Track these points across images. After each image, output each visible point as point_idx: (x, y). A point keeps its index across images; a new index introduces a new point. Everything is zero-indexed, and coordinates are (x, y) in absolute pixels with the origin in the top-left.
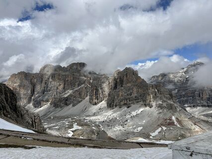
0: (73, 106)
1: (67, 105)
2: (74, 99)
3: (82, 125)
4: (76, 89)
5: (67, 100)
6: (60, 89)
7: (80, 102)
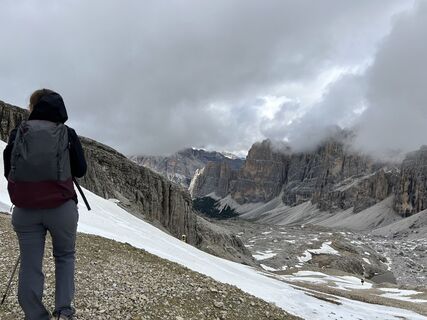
0: (355, 212)
1: (343, 207)
2: (360, 197)
3: (340, 249)
4: (367, 177)
5: (343, 198)
6: (334, 173)
7: (370, 205)
